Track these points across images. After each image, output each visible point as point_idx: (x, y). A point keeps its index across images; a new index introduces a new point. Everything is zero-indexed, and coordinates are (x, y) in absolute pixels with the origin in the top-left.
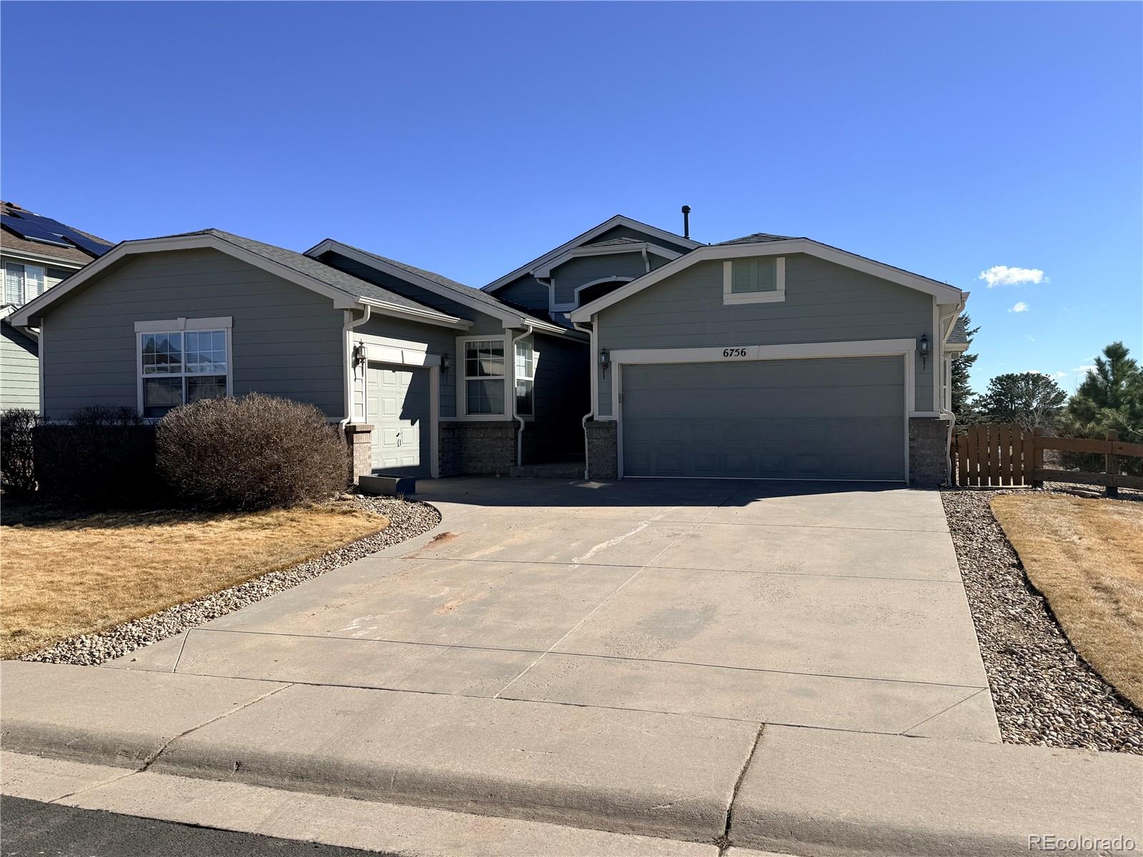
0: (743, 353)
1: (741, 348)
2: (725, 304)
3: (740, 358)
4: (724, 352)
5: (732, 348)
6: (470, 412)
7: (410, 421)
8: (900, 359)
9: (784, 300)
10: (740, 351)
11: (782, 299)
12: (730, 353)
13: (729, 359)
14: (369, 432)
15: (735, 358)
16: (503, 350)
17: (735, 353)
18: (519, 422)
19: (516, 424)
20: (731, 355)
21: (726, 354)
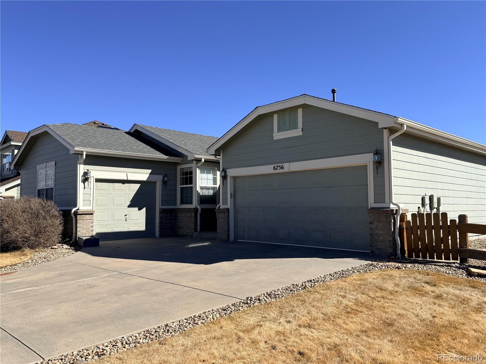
0: (282, 168)
1: (281, 165)
2: (274, 139)
3: (281, 171)
4: (274, 167)
5: (277, 165)
6: (182, 203)
7: (137, 208)
8: (364, 168)
9: (302, 134)
10: (281, 166)
11: (301, 133)
12: (276, 167)
13: (276, 171)
14: (92, 214)
15: (279, 171)
16: (192, 172)
17: (279, 168)
18: (198, 208)
19: (196, 210)
20: (277, 169)
21: (275, 168)
